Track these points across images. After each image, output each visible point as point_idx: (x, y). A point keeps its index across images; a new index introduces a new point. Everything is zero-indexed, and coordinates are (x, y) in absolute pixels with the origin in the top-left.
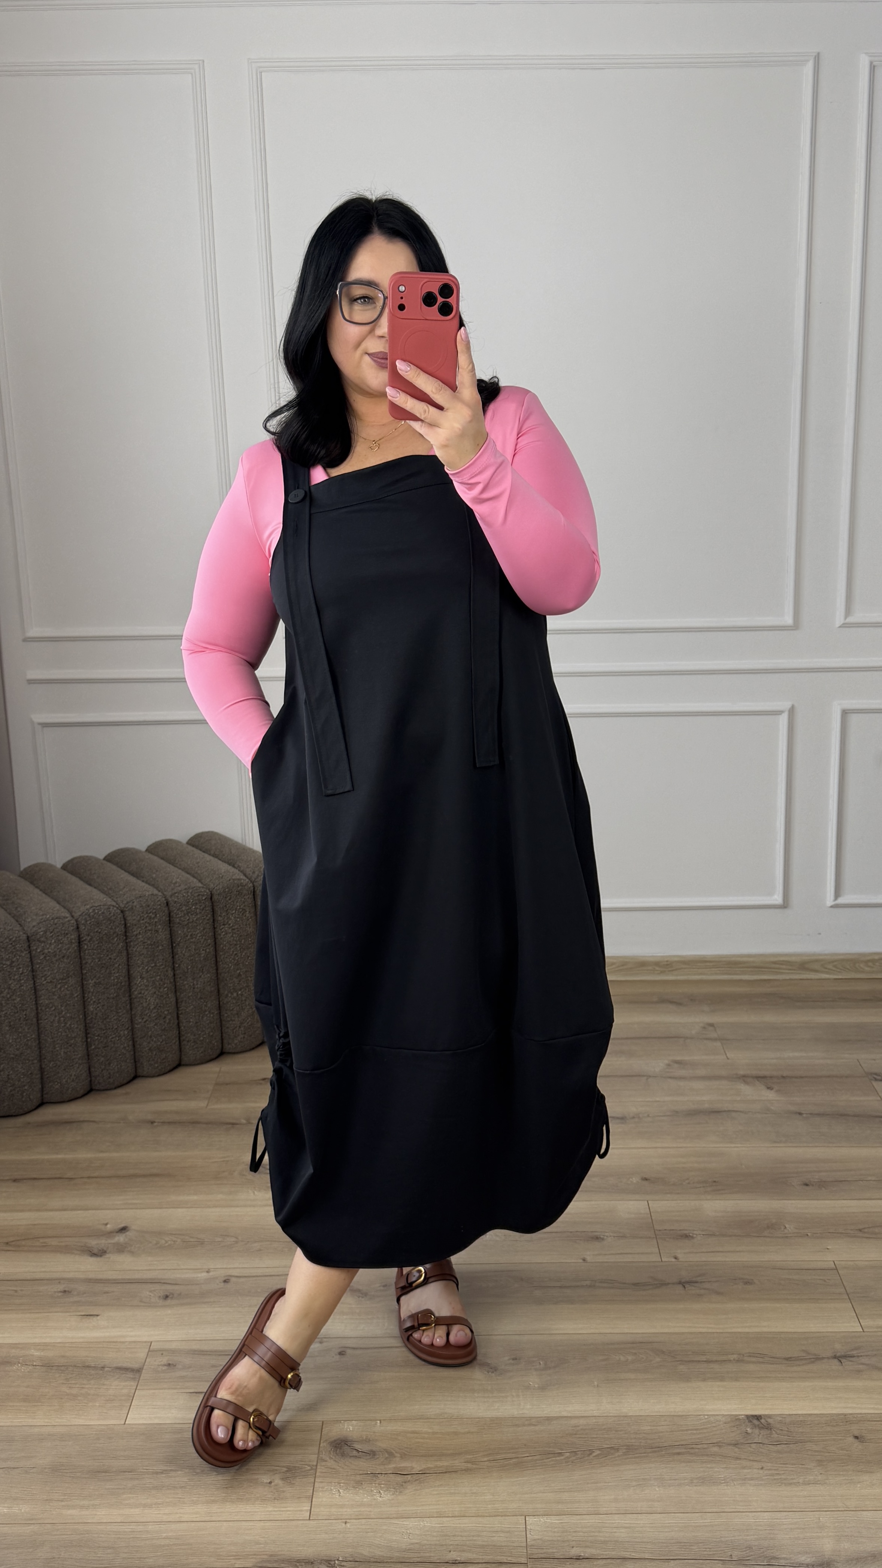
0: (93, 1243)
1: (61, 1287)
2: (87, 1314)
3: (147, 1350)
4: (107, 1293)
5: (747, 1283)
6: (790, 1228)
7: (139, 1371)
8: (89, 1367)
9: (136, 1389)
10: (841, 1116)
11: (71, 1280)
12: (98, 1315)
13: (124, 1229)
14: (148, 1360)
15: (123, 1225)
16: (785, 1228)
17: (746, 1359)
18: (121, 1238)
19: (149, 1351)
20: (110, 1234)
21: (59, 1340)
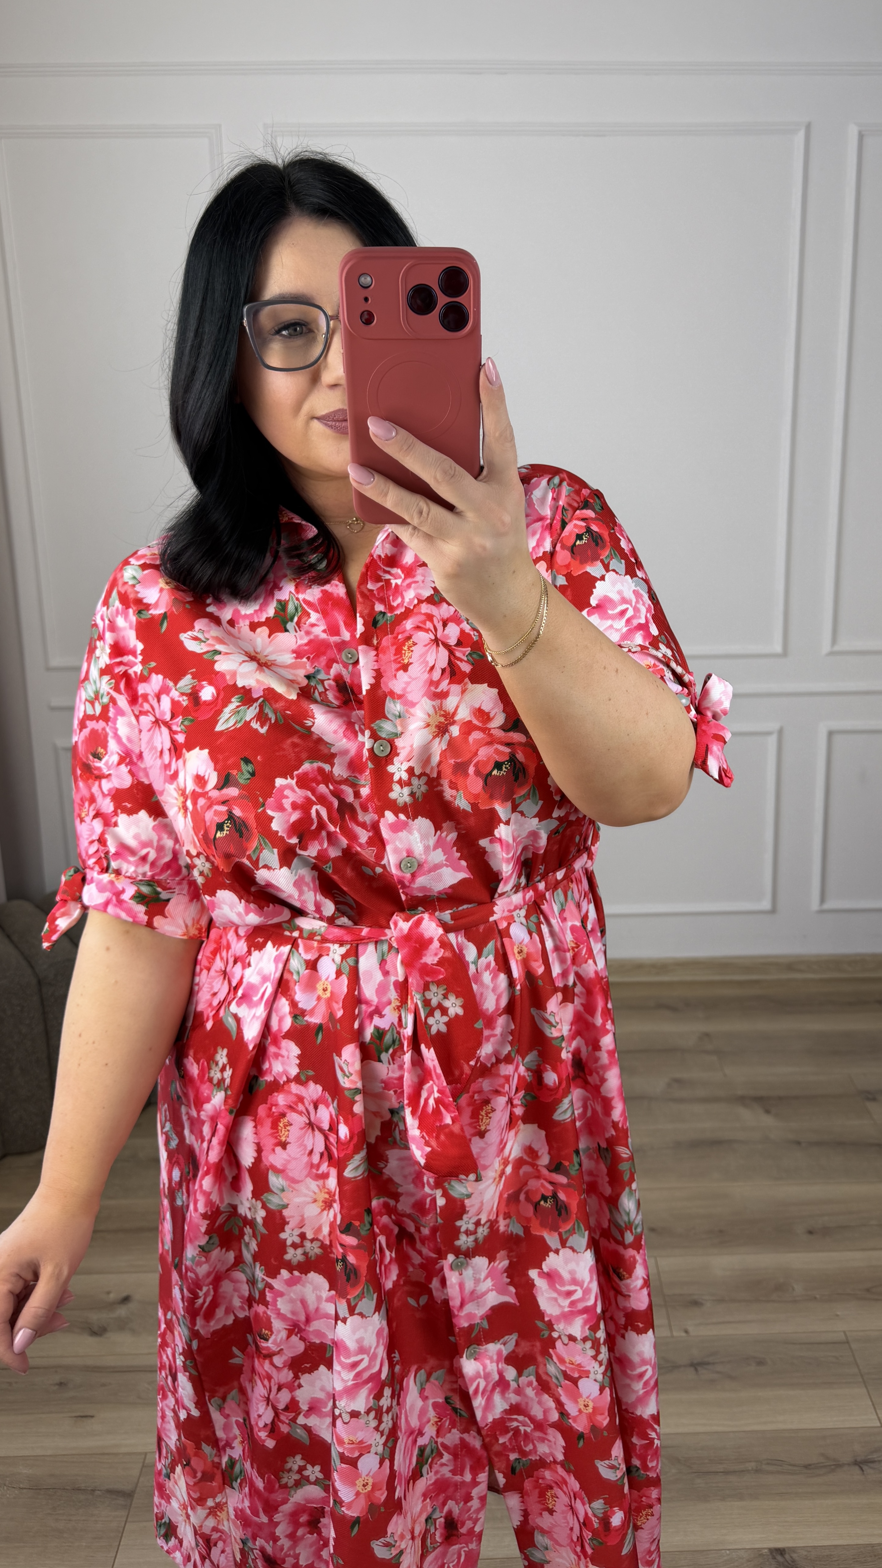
0: (95, 1317)
1: (57, 1378)
2: (82, 1414)
3: (141, 1465)
4: (103, 1385)
5: (761, 1363)
6: (799, 1289)
7: (129, 1495)
8: (79, 1489)
9: (126, 1521)
10: (841, 1144)
11: (68, 1368)
12: (92, 1417)
13: (126, 1300)
14: (142, 1479)
15: (124, 1294)
16: (793, 1289)
17: (764, 1467)
18: (122, 1311)
19: (143, 1466)
20: (111, 1306)
21: (49, 1452)
